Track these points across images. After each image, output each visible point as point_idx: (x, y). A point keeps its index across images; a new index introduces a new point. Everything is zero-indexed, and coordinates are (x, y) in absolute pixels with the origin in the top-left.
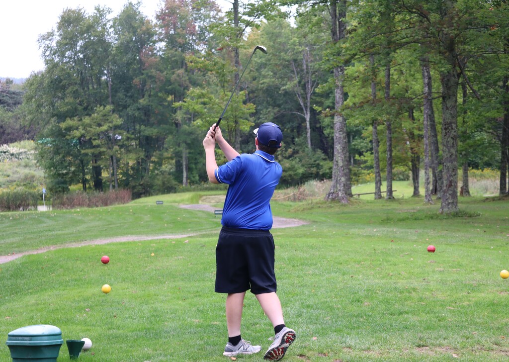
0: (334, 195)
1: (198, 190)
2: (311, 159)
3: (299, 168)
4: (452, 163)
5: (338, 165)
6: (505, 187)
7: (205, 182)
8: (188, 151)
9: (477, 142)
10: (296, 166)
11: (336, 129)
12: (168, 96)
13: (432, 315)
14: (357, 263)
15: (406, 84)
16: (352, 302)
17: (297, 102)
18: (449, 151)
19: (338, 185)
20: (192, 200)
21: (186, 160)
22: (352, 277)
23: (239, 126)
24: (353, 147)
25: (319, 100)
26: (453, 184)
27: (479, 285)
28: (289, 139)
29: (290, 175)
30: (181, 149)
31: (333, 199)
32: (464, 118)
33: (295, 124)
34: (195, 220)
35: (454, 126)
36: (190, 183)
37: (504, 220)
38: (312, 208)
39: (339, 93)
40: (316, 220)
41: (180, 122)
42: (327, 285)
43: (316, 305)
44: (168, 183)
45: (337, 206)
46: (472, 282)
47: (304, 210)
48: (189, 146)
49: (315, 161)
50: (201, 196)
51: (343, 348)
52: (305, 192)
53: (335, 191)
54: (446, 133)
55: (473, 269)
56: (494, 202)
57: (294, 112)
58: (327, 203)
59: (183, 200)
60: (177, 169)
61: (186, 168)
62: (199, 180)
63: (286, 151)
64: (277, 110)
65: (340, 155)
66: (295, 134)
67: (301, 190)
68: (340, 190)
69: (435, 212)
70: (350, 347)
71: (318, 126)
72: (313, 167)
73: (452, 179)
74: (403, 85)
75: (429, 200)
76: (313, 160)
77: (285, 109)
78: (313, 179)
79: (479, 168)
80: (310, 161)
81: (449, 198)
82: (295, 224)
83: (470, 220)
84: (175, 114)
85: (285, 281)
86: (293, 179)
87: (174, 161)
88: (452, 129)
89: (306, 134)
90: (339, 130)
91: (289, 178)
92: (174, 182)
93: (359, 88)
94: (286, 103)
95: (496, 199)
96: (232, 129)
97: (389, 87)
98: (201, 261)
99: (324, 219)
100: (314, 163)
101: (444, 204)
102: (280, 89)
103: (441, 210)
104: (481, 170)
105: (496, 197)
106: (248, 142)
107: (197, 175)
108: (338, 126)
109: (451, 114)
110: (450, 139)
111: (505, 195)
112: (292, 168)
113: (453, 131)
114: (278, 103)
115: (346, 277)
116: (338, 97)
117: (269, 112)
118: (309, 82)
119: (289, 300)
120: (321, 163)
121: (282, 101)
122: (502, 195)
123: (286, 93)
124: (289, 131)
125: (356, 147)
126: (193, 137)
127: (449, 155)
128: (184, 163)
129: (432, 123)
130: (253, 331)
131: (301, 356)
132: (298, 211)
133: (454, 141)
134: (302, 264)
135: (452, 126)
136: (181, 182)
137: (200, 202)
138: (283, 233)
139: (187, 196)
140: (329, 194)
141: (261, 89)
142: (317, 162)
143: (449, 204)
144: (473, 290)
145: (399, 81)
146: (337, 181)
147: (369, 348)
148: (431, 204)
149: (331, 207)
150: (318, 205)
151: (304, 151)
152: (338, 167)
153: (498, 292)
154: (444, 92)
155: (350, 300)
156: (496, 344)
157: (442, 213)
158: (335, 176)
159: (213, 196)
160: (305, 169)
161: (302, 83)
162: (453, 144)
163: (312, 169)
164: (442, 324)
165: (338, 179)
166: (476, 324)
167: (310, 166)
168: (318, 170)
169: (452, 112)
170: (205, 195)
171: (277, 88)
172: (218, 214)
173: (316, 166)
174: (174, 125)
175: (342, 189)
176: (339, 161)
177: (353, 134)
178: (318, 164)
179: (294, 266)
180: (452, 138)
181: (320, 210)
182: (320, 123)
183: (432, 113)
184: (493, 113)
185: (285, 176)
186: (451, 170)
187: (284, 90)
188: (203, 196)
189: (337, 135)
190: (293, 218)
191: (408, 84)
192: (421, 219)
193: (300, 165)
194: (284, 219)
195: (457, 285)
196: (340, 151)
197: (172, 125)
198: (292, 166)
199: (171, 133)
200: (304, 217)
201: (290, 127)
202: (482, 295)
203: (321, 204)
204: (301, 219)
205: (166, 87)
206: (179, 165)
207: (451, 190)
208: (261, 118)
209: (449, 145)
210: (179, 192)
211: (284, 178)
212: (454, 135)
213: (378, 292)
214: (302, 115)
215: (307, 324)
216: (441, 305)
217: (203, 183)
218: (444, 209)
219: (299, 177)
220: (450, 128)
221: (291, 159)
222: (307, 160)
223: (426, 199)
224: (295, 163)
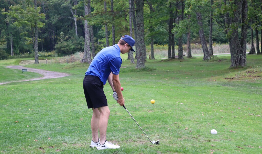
0: (85, 60)
1: (19, 58)
2: (77, 41)
3: (72, 46)
4: (141, 44)
5: (87, 45)
6: (171, 55)
7: (22, 53)
8: (13, 38)
9: (157, 32)
10: (70, 45)
11: (86, 27)
12: (2, 9)
13: (112, 124)
14: (82, 97)
15: (123, 3)
16: (73, 119)
17: (70, 12)
18: (140, 38)
19: (87, 55)
20: (16, 63)
21: (12, 42)
22: (78, 105)
23: (37, 25)
24: (99, 35)
25: (81, 11)
26: (142, 54)
27: (139, 108)
28: (66, 31)
29: (67, 49)
30: (9, 37)
31: (85, 62)
32: (150, 21)
33: (69, 23)
34: (12, 74)
35: (142, 25)
36: (14, 54)
37: (167, 72)
38: (74, 67)
39: (86, 8)
40: (74, 73)
41: (9, 23)
42: (64, 110)
43: (56, 120)
44: (3, 54)
45: (87, 66)
46: (136, 106)
47: (70, 68)
48: (14, 35)
49: (80, 42)
50: (20, 61)
51: (63, 143)
52: (75, 58)
53: (86, 58)
54: (138, 29)
55: (140, 99)
56: (165, 62)
57: (69, 17)
58: (82, 64)
59: (11, 63)
60: (7, 47)
61: (12, 46)
62: (20, 53)
63: (65, 37)
64: (59, 16)
65: (88, 40)
66: (70, 29)
67: (72, 57)
68: (88, 58)
69: (133, 68)
70: (66, 143)
71: (81, 24)
72: (79, 45)
73: (142, 51)
74: (122, 4)
75: (133, 62)
76: (79, 41)
77: (64, 16)
78: (79, 51)
79: (162, 44)
80: (77, 42)
81: (140, 61)
82: (63, 75)
83: (151, 72)
84: (6, 19)
85: (43, 108)
86: (68, 51)
87: (6, 43)
88: (141, 26)
89: (75, 28)
90: (87, 27)
91: (67, 51)
92: (6, 54)
93: (100, 5)
94: (64, 12)
95: (166, 61)
96: (34, 27)
97: (113, 5)
98: (3, 98)
99: (78, 73)
100: (79, 43)
101: (138, 64)
102: (61, 5)
103: (137, 67)
104: (162, 46)
105: (166, 60)
106: (45, 32)
107: (18, 50)
108: (87, 25)
109: (141, 19)
110: (140, 32)
111: (171, 58)
112: (68, 46)
113: (142, 27)
114: (60, 13)
115: (75, 105)
116: (86, 10)
117: (55, 17)
118: (76, 2)
119: (42, 118)
120: (83, 43)
121: (62, 12)
122: (169, 59)
123: (64, 8)
124: (66, 27)
125: (101, 34)
126: (16, 30)
127: (140, 40)
128: (11, 44)
129: (134, 23)
130: (19, 136)
131: (40, 148)
132: (67, 68)
133: (142, 33)
134: (54, 99)
135: (141, 25)
136: (10, 54)
137: (20, 64)
138: (53, 81)
139: (13, 61)
140: (83, 59)
141: (52, 5)
142: (81, 42)
143: (140, 64)
144: (136, 110)
145: (119, 2)
146: (87, 53)
147: (76, 143)
148: (134, 64)
149: (84, 66)
150: (77, 65)
151: (74, 37)
152: (87, 46)
153: (148, 111)
154: (137, 8)
155: (73, 118)
156: (139, 138)
157: (137, 69)
158: (86, 50)
159: (27, 61)
160: (75, 46)
161: (72, 2)
162: (142, 34)
163: (78, 46)
164: (115, 128)
165: (87, 52)
166: (132, 128)
167: (77, 44)
168: (81, 47)
169: (141, 18)
170: (23, 60)
171: (60, 5)
172: (24, 71)
173: (80, 45)
174: (6, 24)
175: (89, 57)
176: (88, 43)
177: (99, 28)
178: (81, 44)
179: (50, 100)
180: (141, 31)
181: (78, 68)
182: (82, 23)
183: (134, 18)
184: (164, 18)
185: (64, 50)
186: (141, 47)
187: (62, 6)
188: (21, 61)
189: (86, 30)
190: (63, 72)
191: (124, 3)
192: (127, 72)
193: (72, 44)
194: (58, 73)
195: (129, 108)
196: (88, 38)
197: (4, 24)
198: (68, 44)
199: (4, 28)
200: (69, 72)
201: (67, 25)
202: (140, 113)
203: (79, 65)
204: (67, 73)
205: (1, 4)
206: (8, 45)
207: (141, 57)
208: (51, 20)
209: (140, 35)
210: (9, 59)
211: (64, 51)
212: (142, 30)
213: (89, 112)
214: (73, 19)
215: (48, 131)
216: (118, 119)
217: (21, 54)
218: (138, 67)
219: (71, 50)
220: (140, 26)
221: (67, 41)
222: (76, 41)
223: (132, 61)
224: (69, 43)
